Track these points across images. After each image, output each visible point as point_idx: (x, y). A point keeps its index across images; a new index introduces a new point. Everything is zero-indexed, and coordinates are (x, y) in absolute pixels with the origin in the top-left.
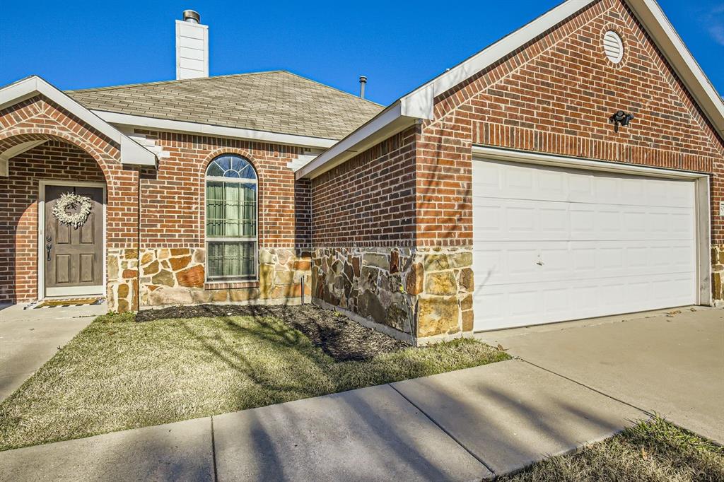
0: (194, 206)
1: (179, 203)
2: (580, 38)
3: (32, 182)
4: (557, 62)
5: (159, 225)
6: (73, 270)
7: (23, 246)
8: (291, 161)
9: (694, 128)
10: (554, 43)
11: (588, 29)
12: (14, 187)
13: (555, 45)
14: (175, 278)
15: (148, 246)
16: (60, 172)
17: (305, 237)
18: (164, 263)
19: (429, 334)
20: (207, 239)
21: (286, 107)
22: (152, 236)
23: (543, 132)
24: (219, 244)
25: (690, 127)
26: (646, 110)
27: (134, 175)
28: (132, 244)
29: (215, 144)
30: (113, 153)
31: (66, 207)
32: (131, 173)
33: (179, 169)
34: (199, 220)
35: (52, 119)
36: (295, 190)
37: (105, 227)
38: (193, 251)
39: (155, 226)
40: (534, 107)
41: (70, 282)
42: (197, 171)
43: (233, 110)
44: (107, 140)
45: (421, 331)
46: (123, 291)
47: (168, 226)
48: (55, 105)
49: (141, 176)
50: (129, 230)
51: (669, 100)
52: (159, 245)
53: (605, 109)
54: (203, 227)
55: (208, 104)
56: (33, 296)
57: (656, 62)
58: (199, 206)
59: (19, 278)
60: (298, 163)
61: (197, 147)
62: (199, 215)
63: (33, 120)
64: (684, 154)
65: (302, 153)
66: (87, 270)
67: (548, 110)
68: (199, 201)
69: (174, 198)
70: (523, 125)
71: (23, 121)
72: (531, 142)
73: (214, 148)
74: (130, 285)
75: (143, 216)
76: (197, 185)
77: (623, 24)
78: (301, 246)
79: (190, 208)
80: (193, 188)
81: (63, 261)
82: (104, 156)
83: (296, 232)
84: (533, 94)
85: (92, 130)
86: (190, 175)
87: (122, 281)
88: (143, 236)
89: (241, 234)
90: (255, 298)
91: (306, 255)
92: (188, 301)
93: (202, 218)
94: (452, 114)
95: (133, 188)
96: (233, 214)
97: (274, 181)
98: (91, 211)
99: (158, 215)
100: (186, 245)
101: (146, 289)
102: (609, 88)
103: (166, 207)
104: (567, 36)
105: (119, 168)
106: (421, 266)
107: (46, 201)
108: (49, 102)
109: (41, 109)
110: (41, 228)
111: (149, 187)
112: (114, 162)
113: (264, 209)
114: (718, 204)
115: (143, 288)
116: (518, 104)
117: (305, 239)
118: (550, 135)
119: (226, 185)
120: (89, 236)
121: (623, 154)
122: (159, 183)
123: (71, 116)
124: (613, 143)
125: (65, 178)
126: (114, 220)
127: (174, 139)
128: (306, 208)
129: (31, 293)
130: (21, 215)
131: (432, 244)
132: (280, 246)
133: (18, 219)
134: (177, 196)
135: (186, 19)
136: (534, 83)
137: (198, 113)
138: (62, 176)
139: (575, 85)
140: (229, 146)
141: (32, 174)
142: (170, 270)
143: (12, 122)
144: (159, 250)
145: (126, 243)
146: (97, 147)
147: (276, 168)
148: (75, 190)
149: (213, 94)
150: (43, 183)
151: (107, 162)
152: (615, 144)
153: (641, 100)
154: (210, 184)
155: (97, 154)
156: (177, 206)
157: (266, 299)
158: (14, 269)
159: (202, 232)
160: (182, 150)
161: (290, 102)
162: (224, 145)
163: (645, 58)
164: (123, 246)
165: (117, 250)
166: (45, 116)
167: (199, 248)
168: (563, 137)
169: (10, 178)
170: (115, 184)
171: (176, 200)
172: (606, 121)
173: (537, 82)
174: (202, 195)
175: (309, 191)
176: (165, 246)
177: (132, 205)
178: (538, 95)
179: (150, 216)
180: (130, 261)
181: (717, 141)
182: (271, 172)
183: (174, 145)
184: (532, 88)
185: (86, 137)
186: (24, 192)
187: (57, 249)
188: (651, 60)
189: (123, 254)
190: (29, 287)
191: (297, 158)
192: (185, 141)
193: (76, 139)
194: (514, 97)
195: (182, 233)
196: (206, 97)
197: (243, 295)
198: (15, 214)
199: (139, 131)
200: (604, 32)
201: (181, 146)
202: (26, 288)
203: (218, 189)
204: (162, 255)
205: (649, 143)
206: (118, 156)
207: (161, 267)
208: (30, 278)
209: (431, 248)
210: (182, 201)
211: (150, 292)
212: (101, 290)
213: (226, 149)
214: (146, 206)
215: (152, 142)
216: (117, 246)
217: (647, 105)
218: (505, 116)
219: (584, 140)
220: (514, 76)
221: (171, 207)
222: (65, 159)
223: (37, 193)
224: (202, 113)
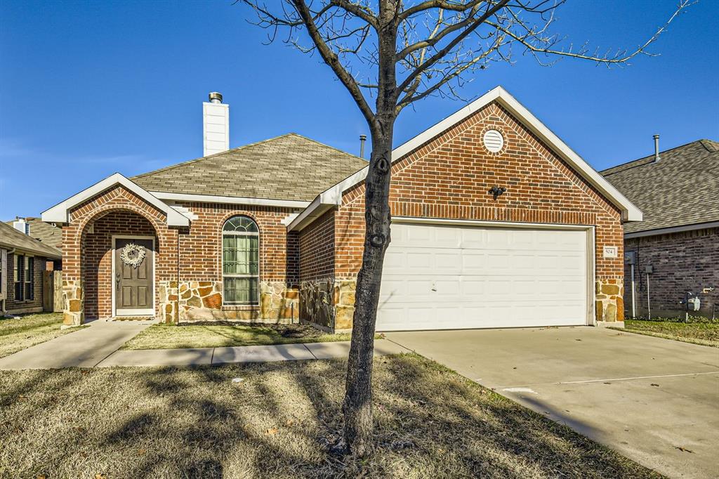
0: (214, 252)
1: (205, 250)
2: (462, 139)
3: (108, 236)
4: (442, 157)
5: (191, 265)
6: (134, 298)
7: (103, 280)
8: (284, 218)
9: (575, 192)
10: (439, 145)
11: (470, 132)
12: (97, 240)
13: (440, 147)
14: (202, 302)
15: (184, 279)
16: (125, 229)
17: (295, 274)
18: (195, 291)
19: (343, 328)
20: (223, 275)
21: (285, 175)
22: (186, 273)
23: (430, 204)
24: (231, 279)
25: (571, 191)
26: (525, 182)
27: (175, 232)
28: (174, 278)
29: (228, 209)
30: (162, 218)
31: (129, 254)
32: (173, 232)
33: (204, 227)
34: (218, 262)
35: (126, 198)
36: (287, 240)
37: (154, 267)
38: (213, 283)
39: (189, 266)
40: (422, 189)
41: (131, 306)
42: (217, 228)
43: (243, 181)
44: (159, 210)
45: (337, 325)
46: (169, 309)
47: (197, 266)
48: (128, 190)
49: (180, 233)
50: (172, 269)
51: (549, 173)
52: (191, 279)
53: (485, 185)
54: (220, 267)
55: (225, 178)
56: (109, 314)
57: (535, 147)
58: (218, 252)
59: (101, 302)
60: (288, 220)
61: (216, 211)
62: (218, 259)
63: (115, 200)
64: (564, 212)
65: (293, 212)
66: (142, 298)
67: (434, 190)
68: (218, 249)
69: (201, 247)
70: (413, 200)
71: (110, 201)
72: (420, 211)
73: (228, 212)
74: (173, 305)
75: (181, 259)
76: (216, 238)
77: (503, 124)
78: (292, 280)
79: (211, 254)
80: (214, 240)
81: (127, 290)
82: (157, 221)
83: (287, 271)
84: (422, 180)
85: (149, 204)
86: (212, 231)
87: (168, 302)
88: (181, 273)
89: (248, 272)
90: (255, 318)
91: (294, 287)
92: (210, 318)
93: (220, 260)
94: (360, 198)
95: (175, 241)
96: (242, 258)
97: (271, 233)
98: (146, 256)
99: (191, 259)
100: (209, 280)
101: (183, 308)
102: (489, 170)
103: (196, 253)
104: (451, 139)
105: (166, 228)
106: (337, 287)
107: (117, 248)
108: (124, 188)
109: (119, 193)
110: (114, 268)
111: (184, 240)
112: (163, 224)
113: (263, 254)
114: (602, 248)
115: (181, 308)
116: (410, 188)
117: (294, 276)
118: (435, 206)
119: (237, 237)
120: (144, 274)
121: (502, 215)
122: (191, 237)
123: (137, 196)
124: (492, 208)
125: (128, 233)
126: (163, 262)
127: (201, 207)
128: (295, 253)
129: (108, 312)
130: (101, 259)
131: (345, 275)
132: (275, 280)
133: (99, 262)
134: (203, 246)
135: (211, 100)
136: (423, 173)
137: (217, 187)
138: (127, 232)
139: (458, 171)
140: (238, 209)
141: (108, 231)
142: (199, 296)
143: (103, 202)
144: (191, 282)
145: (171, 278)
146: (153, 215)
147: (272, 224)
148: (134, 241)
149: (230, 167)
150: (114, 237)
151: (158, 224)
152: (494, 209)
153: (520, 176)
154: (225, 236)
155: (153, 219)
156: (203, 252)
157: (264, 318)
158: (97, 296)
159: (220, 270)
160: (206, 214)
161: (290, 169)
162: (235, 209)
163: (524, 146)
164: (168, 279)
165: (164, 282)
166: (122, 197)
167: (218, 282)
168: (446, 207)
169: (95, 234)
170: (164, 238)
171: (203, 248)
172: (485, 193)
173: (425, 172)
174: (220, 244)
175: (298, 240)
176: (195, 280)
177: (174, 252)
178: (426, 181)
179: (185, 260)
180: (173, 289)
181: (602, 200)
182: (268, 227)
183: (201, 211)
184: (421, 176)
185: (146, 209)
186: (103, 244)
187: (123, 282)
188: (530, 146)
189: (169, 285)
190: (107, 308)
191: (288, 216)
192: (208, 208)
193: (140, 210)
194: (407, 183)
195: (206, 271)
196: (224, 171)
197: (247, 315)
198: (98, 259)
199: (178, 203)
200: (484, 132)
201: (206, 211)
202: (105, 309)
203: (231, 240)
204: (193, 286)
205: (527, 206)
206: (165, 220)
207: (192, 294)
208: (107, 302)
209: (345, 278)
210: (207, 249)
211: (185, 311)
212: (152, 312)
213: (237, 212)
214: (183, 253)
215: (187, 209)
216: (165, 279)
217: (526, 178)
218: (399, 196)
219: (465, 208)
220: (406, 171)
221: (199, 253)
222: (128, 220)
223: (111, 244)
224: (220, 187)
